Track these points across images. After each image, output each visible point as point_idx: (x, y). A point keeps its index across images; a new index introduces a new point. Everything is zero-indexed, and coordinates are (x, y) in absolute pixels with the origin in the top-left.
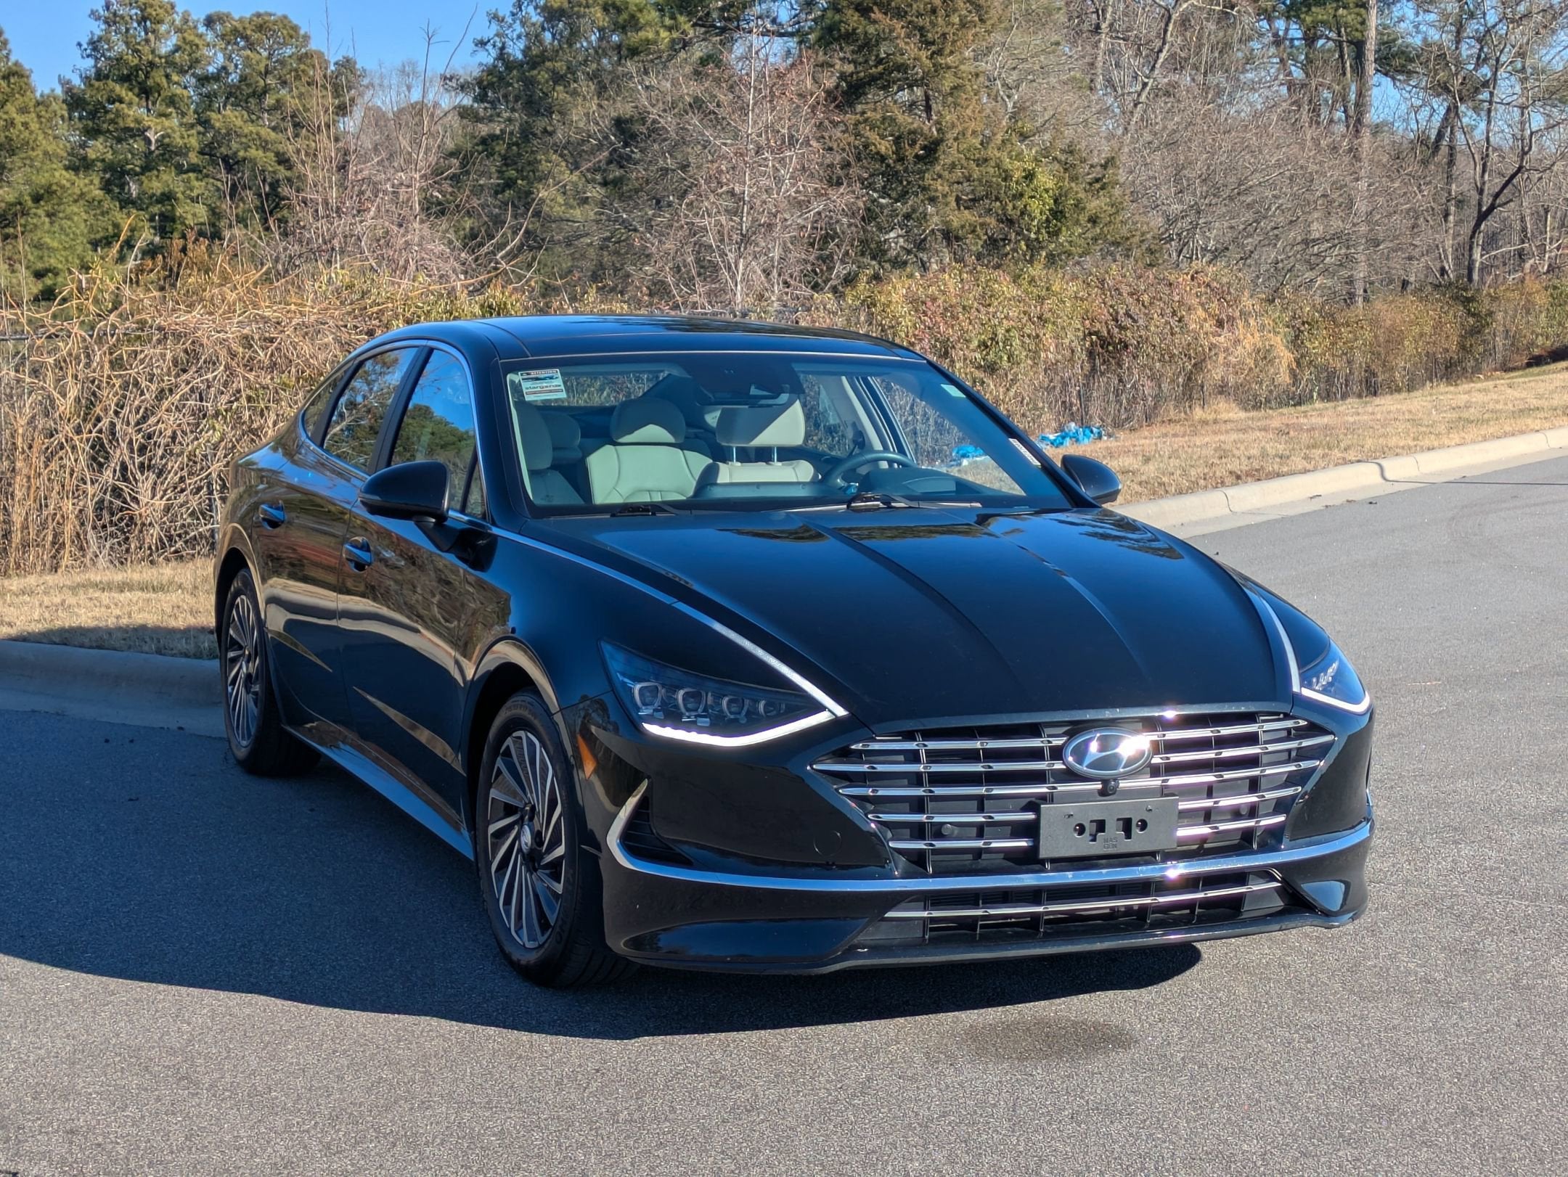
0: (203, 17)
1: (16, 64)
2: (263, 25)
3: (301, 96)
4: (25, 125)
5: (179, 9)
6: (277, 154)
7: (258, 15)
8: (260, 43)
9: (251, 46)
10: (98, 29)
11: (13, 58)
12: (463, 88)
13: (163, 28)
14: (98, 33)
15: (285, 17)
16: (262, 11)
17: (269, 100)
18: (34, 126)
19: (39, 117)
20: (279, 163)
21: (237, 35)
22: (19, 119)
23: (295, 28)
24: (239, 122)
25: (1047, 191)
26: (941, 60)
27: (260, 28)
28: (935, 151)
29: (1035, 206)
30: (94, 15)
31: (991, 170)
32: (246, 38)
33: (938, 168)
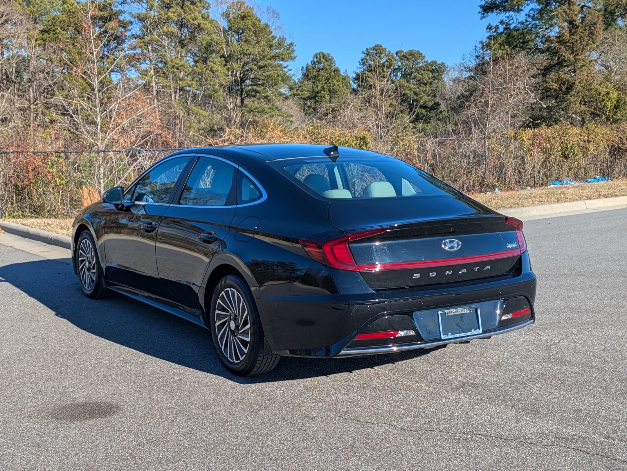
0: (395, 52)
1: (337, 68)
2: (412, 54)
3: (422, 75)
4: (338, 85)
5: (387, 50)
6: (414, 92)
7: (410, 51)
8: (411, 59)
9: (408, 60)
10: (363, 56)
11: (336, 66)
12: (471, 70)
13: (382, 56)
14: (364, 57)
15: (418, 51)
16: (412, 49)
17: (413, 76)
18: (341, 86)
19: (342, 83)
20: (414, 94)
21: (404, 57)
22: (336, 83)
23: (421, 54)
24: (403, 83)
25: (614, 98)
26: (577, 57)
27: (411, 54)
28: (572, 87)
29: (609, 104)
30: (363, 53)
31: (594, 92)
32: (407, 58)
33: (573, 93)
